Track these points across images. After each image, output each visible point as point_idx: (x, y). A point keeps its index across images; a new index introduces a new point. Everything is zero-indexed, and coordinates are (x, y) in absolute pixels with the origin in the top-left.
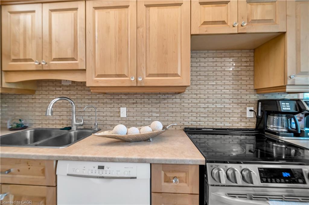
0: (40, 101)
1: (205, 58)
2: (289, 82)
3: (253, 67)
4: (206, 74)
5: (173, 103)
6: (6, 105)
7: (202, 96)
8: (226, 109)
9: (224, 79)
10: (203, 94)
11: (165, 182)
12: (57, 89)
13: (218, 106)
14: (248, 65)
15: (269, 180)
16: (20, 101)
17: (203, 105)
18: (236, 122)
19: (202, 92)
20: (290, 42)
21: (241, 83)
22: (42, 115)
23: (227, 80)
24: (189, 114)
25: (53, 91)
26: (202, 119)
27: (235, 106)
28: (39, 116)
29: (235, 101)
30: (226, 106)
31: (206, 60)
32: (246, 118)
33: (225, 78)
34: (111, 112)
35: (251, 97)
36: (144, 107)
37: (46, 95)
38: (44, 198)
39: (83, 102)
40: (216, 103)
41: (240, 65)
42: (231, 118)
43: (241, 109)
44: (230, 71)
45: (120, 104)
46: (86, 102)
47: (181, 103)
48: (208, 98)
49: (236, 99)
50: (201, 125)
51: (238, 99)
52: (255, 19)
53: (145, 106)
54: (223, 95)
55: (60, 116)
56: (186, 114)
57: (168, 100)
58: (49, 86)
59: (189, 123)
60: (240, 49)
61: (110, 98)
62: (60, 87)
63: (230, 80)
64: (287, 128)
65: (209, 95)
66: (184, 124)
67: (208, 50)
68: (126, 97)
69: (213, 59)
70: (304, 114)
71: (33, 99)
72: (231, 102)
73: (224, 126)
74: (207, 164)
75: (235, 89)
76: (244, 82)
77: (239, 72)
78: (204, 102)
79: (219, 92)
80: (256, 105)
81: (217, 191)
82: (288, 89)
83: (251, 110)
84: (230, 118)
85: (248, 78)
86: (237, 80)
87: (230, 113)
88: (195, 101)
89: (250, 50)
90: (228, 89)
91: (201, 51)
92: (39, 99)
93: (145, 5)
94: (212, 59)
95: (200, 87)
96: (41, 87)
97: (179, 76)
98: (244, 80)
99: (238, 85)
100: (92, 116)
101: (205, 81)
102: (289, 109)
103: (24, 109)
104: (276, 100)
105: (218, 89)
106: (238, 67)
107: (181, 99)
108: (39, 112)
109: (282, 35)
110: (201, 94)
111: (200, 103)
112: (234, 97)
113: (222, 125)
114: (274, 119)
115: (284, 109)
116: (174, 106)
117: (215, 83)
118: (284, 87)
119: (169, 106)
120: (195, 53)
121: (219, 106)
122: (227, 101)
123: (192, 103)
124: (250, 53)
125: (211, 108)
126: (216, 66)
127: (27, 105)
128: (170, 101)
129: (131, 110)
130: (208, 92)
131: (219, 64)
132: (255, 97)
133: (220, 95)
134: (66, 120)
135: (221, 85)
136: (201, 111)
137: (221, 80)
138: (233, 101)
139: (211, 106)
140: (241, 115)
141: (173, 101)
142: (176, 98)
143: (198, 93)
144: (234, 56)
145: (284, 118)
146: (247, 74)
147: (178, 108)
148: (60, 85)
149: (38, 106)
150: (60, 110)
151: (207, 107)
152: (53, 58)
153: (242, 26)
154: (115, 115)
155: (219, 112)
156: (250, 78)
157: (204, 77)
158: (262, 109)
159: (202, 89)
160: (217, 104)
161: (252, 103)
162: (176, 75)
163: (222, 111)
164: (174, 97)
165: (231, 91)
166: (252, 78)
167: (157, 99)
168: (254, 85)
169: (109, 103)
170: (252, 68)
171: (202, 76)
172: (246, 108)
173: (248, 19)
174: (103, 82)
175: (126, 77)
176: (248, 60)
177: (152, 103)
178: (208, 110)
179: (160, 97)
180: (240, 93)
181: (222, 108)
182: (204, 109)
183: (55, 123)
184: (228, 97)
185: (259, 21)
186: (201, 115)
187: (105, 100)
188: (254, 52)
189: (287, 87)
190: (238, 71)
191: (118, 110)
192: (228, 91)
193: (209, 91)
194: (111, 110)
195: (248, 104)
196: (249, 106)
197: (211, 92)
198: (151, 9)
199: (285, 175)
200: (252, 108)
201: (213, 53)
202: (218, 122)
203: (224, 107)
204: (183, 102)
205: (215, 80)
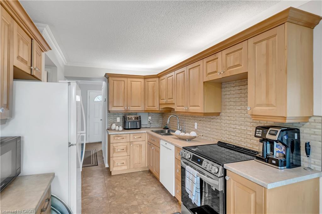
1: (234, 87)
4: (235, 100)
5: (216, 123)
8: (248, 131)
10: (233, 117)
17: (233, 126)
19: (232, 115)
24: (225, 131)
26: (232, 137)
30: (248, 129)
31: (235, 89)
42: (251, 140)
48: (236, 120)
50: (232, 142)
53: (204, 123)
54: (246, 119)
56: (223, 132)
57: (214, 119)
65: (236, 118)
66: (222, 139)
69: (239, 87)
72: (252, 125)
73: (247, 146)
78: (233, 123)
79: (243, 115)
87: (251, 135)
88: (228, 122)
95: (231, 111)
101: (234, 106)
105: (242, 113)
107: (220, 120)
110: (231, 117)
111: (231, 124)
113: (245, 145)
116: (217, 125)
117: (240, 108)
120: (228, 84)
121: (243, 128)
123: (226, 123)
125: (238, 129)
126: (241, 93)
129: (199, 124)
131: (243, 91)
133: (244, 119)
135: (245, 110)
136: (232, 131)
137: (244, 106)
141: (216, 121)
143: (230, 115)
147: (219, 126)
151: (235, 127)
154: (193, 127)
155: (243, 133)
159: (232, 113)
160: (241, 126)
163: (245, 133)
164: (217, 118)
167: (209, 119)
169: (191, 119)
171: (232, 102)
177: (207, 121)
178: (236, 131)
181: (245, 130)
182: (233, 129)
184: (249, 121)
186: (232, 134)
193: (236, 114)
197: (238, 115)
201: (239, 82)
203: (247, 130)
204: (222, 122)
205: (240, 105)
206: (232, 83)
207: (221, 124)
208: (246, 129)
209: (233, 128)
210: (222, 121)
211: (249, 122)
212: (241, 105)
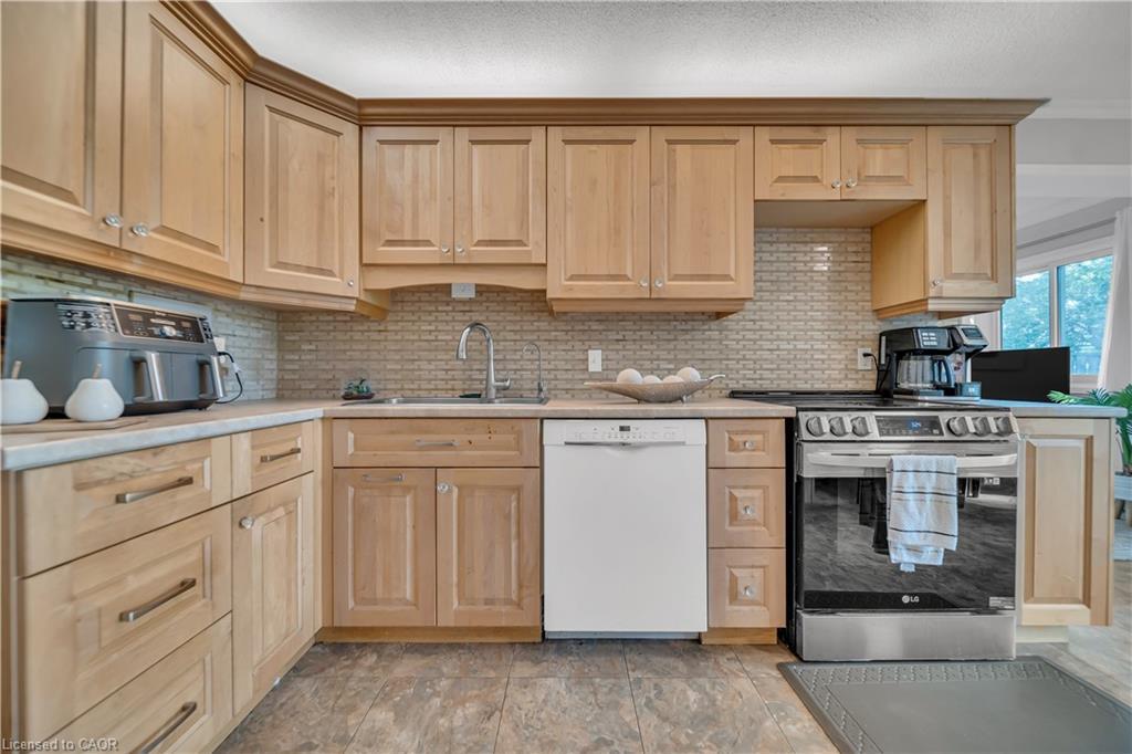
0: (399, 337)
1: (771, 243)
2: (932, 292)
3: (869, 265)
4: (774, 278)
5: (703, 341)
6: (313, 347)
7: (766, 325)
8: (816, 352)
9: (812, 289)
10: (767, 320)
11: (730, 450)
12: (440, 308)
13: (799, 347)
14: (859, 259)
15: (891, 431)
16: (347, 337)
17: (767, 345)
18: (835, 379)
19: (766, 315)
20: (933, 216)
21: (846, 297)
22: (401, 370)
23: (818, 291)
24: (738, 363)
25: (430, 312)
26: (767, 374)
27: (835, 345)
28: (396, 371)
29: (834, 335)
30: (815, 347)
31: (774, 248)
32: (857, 371)
33: (812, 287)
34: (566, 360)
35: (866, 327)
36: (641, 349)
37: (413, 321)
38: (518, 489)
39: (502, 338)
40: (795, 339)
41: (843, 259)
43: (847, 353)
44: (822, 272)
45: (587, 343)
46: (508, 338)
47: (721, 341)
48: (778, 329)
49: (836, 330)
51: (840, 331)
52: (871, 174)
53: (645, 347)
54: (808, 323)
55: (447, 370)
56: (732, 364)
57: (694, 333)
58: (420, 301)
59: (738, 382)
60: (843, 226)
61: (564, 328)
62: (448, 304)
63: (822, 292)
64: (933, 382)
65: (779, 323)
66: (727, 385)
67: (778, 227)
68: (601, 327)
69: (789, 245)
70: (964, 355)
71: (380, 331)
74: (800, 413)
75: (834, 311)
76: (851, 296)
77: (843, 274)
78: (770, 337)
79: (800, 315)
80: (877, 343)
81: (816, 450)
82: (932, 306)
83: (866, 355)
84: (823, 371)
85: (860, 288)
86: (837, 291)
87: (823, 361)
88: (749, 335)
89: (864, 228)
90: (818, 311)
91: (764, 229)
92: (396, 332)
93: (667, 140)
94: (785, 245)
95: (761, 306)
96: (400, 304)
97: (732, 280)
98: (852, 291)
99: (840, 302)
100: (523, 370)
101: (772, 292)
102: (935, 343)
103: (357, 355)
104: (911, 329)
105: (799, 311)
106: (840, 263)
107: (721, 331)
108: (397, 362)
109: (921, 204)
110: (763, 320)
111: (761, 339)
112: (833, 327)
114: (909, 364)
115: (925, 343)
116: (706, 347)
117: (791, 298)
118: (924, 301)
119: (696, 347)
121: (801, 345)
122: (817, 335)
123: (744, 339)
124: (864, 235)
125: (784, 350)
126: (795, 261)
127: (364, 347)
128: (698, 335)
129: (612, 355)
130: (778, 317)
131: (800, 257)
132: (874, 327)
133: (803, 323)
134: (461, 380)
135: (806, 302)
136: (765, 357)
137: (805, 292)
138: (829, 337)
139: (784, 345)
140: (846, 365)
141: (703, 336)
142: (710, 330)
143: (757, 318)
144: (832, 239)
145: (927, 361)
146: (858, 278)
147: (714, 350)
148: (445, 299)
149: (393, 348)
150: (445, 357)
151: (775, 347)
152: (475, 241)
153: (848, 187)
154: (577, 368)
155: (800, 359)
156: (863, 288)
157: (769, 284)
158: (889, 352)
159: (766, 311)
160: (796, 343)
161: (867, 340)
162: (726, 277)
163: (808, 356)
164: (706, 327)
165: (827, 313)
166: (867, 288)
167: (669, 332)
168: (871, 301)
169: (562, 341)
170: (867, 266)
171: (765, 281)
172: (856, 350)
173: (859, 175)
174: (583, 289)
175: (629, 279)
176: (860, 250)
177: (659, 339)
178: (778, 355)
179: (675, 326)
180: (842, 318)
181: (807, 350)
182: (769, 352)
183: (433, 387)
184: (819, 328)
185: (879, 179)
186: (765, 366)
187: (553, 333)
188: (872, 233)
189: (930, 301)
190: (840, 272)
191: (582, 357)
192: (819, 313)
193: (779, 313)
194: (568, 357)
195: (860, 343)
196: (863, 346)
197: (783, 315)
198: (678, 147)
199: (915, 425)
200: (869, 351)
201: (788, 234)
202: (800, 379)
203: (812, 349)
204: (727, 338)
205: (793, 291)
206: (764, 233)
207: (724, 343)
208: (809, 347)
209: (769, 350)
210: (726, 336)
211: (819, 330)
212: (795, 289)
